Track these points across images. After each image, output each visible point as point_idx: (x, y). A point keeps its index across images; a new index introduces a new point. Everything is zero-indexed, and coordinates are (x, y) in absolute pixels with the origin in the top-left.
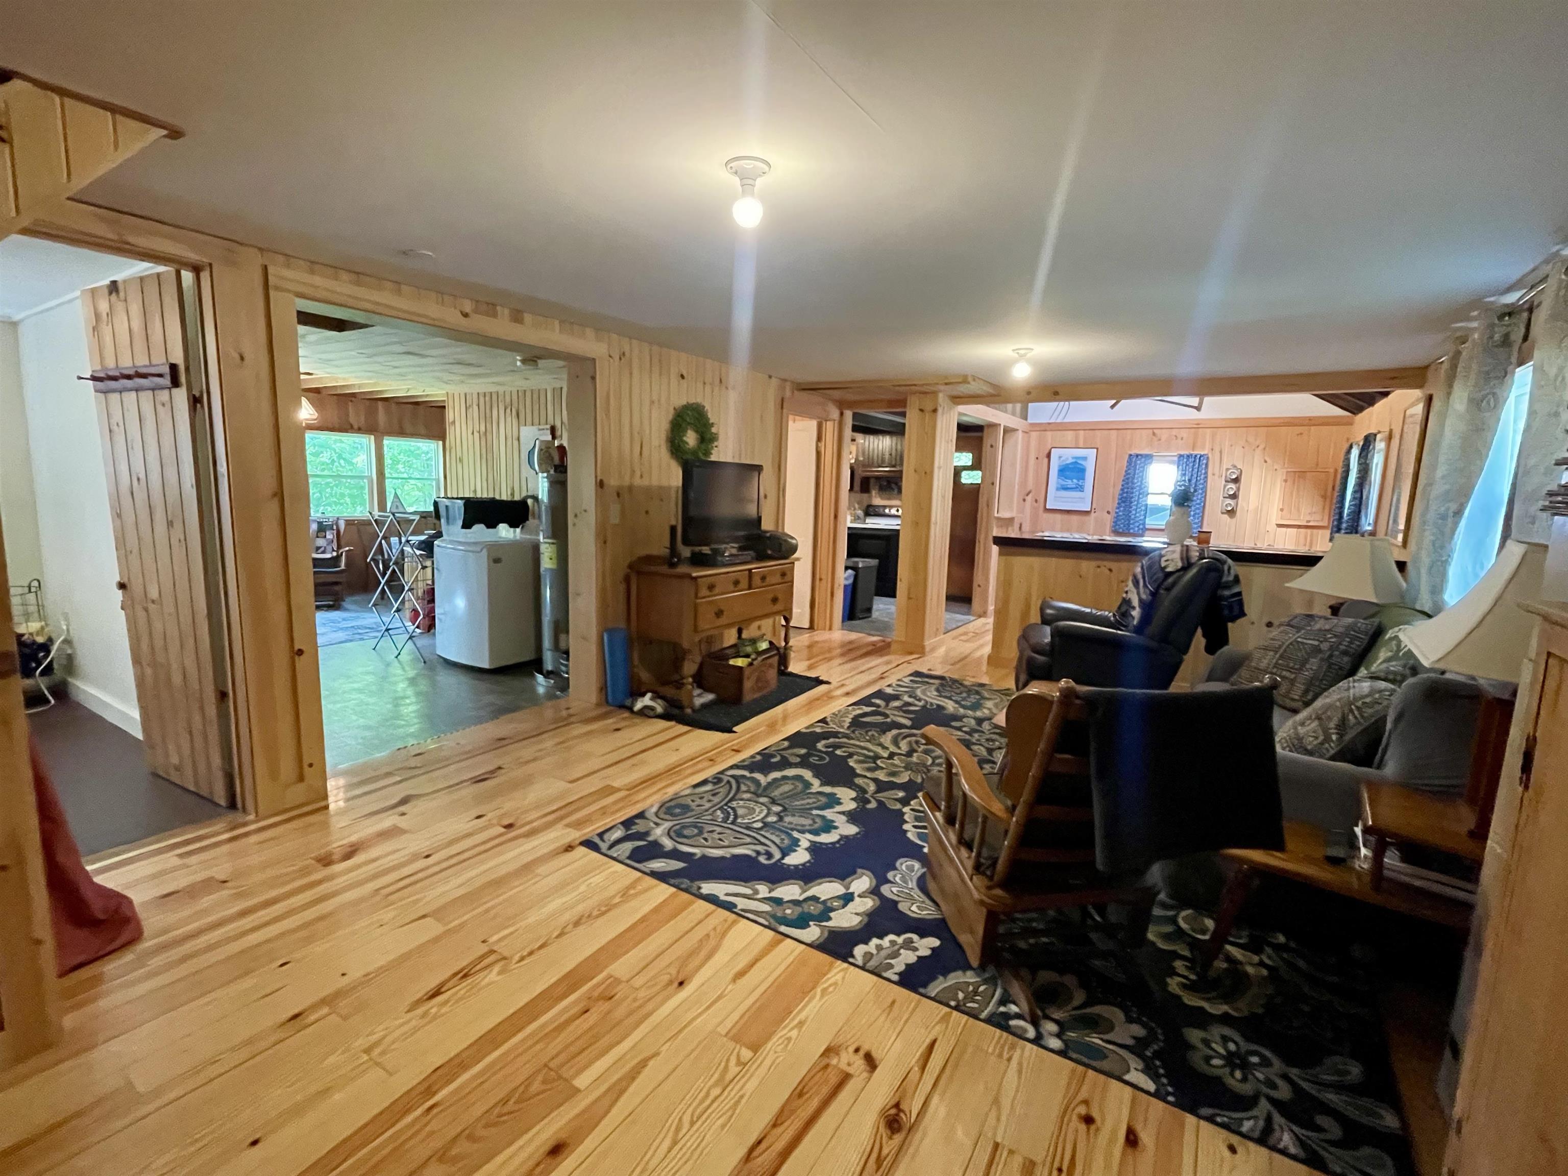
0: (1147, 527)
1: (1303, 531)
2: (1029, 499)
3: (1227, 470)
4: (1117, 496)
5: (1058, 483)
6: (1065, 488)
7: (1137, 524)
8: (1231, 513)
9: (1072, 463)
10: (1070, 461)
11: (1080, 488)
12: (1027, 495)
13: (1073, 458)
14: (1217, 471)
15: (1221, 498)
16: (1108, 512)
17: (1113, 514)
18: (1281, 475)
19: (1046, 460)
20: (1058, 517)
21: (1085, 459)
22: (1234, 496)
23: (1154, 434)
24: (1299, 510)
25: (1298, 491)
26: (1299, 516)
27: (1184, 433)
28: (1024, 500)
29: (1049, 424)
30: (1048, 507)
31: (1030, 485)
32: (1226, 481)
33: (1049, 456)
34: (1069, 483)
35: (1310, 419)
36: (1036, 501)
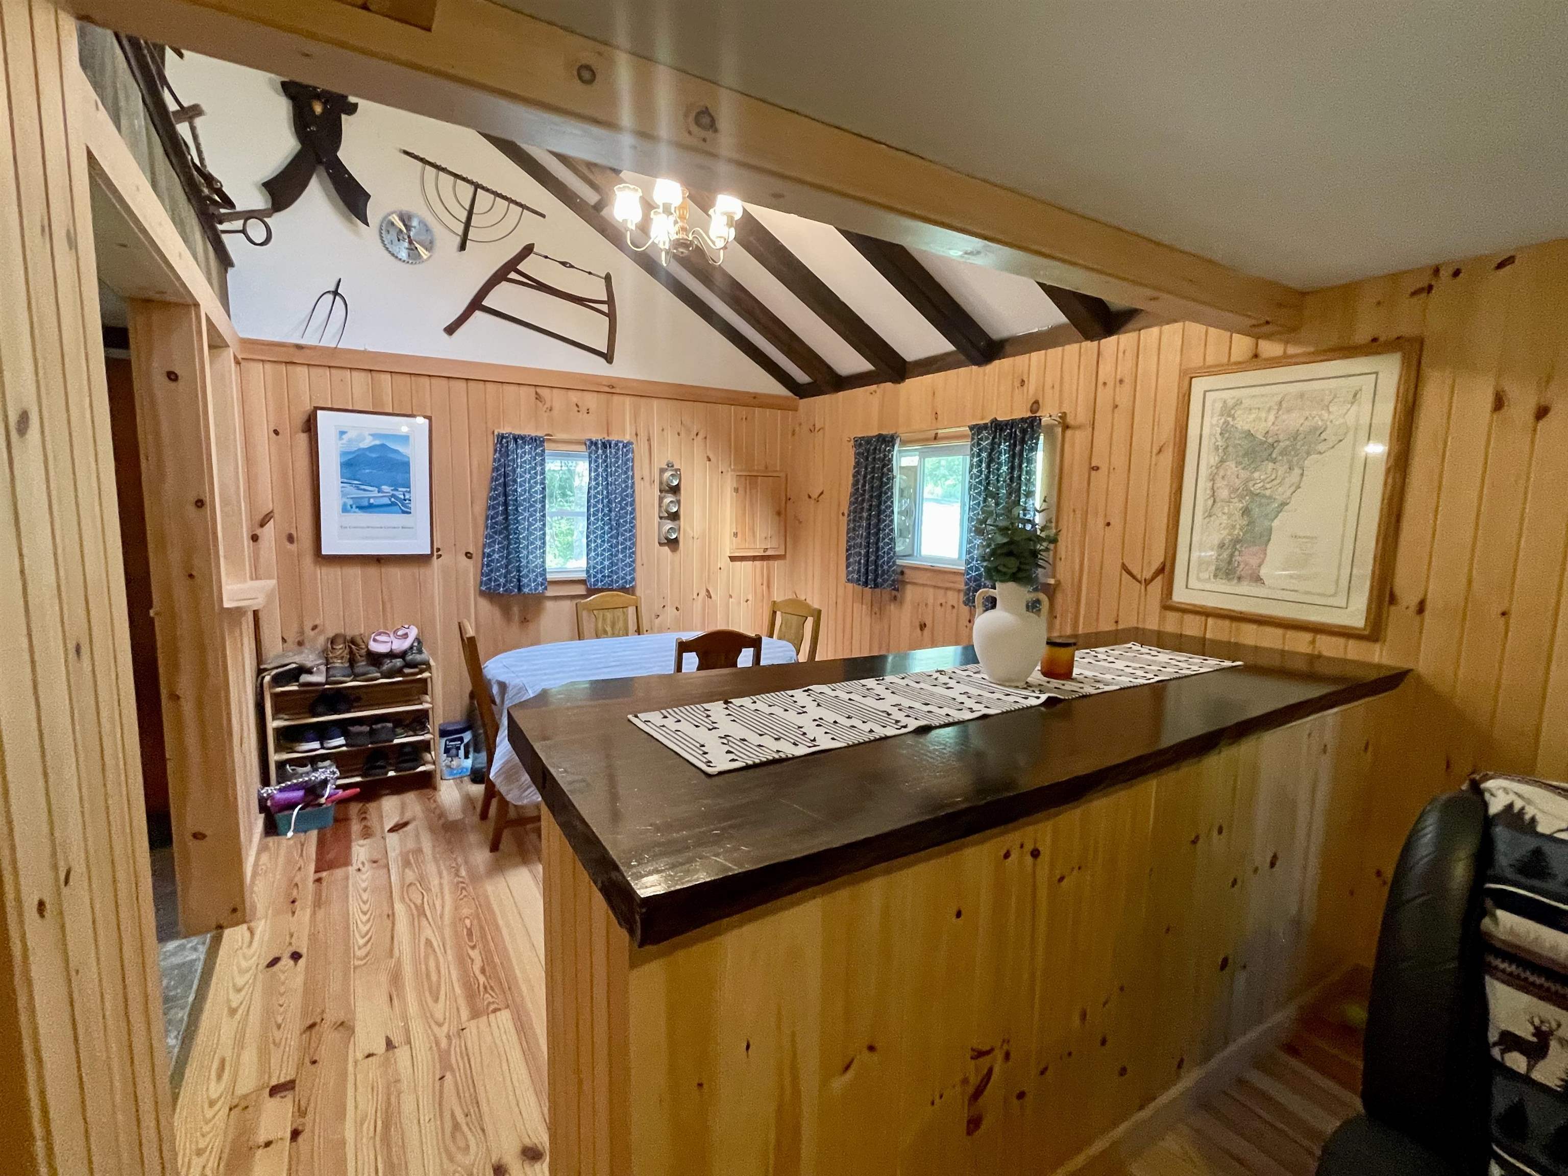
0: (550, 577)
1: (758, 563)
2: (269, 533)
3: (662, 471)
4: (481, 521)
5: (344, 494)
6: (368, 508)
7: (532, 576)
8: (673, 544)
9: (372, 449)
10: (368, 442)
11: (402, 506)
12: (262, 525)
13: (375, 436)
14: (646, 473)
15: (657, 519)
16: (468, 555)
17: (478, 556)
18: (729, 482)
19: (302, 439)
20: (355, 572)
21: (405, 439)
22: (675, 516)
23: (538, 397)
24: (754, 536)
25: (752, 505)
26: (755, 542)
27: (591, 401)
28: (255, 538)
29: (299, 347)
30: (327, 549)
31: (267, 501)
32: (661, 491)
33: (310, 426)
34: (372, 494)
35: (755, 396)
36: (291, 539)
